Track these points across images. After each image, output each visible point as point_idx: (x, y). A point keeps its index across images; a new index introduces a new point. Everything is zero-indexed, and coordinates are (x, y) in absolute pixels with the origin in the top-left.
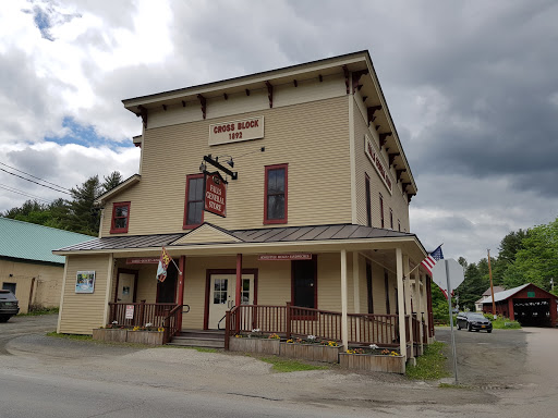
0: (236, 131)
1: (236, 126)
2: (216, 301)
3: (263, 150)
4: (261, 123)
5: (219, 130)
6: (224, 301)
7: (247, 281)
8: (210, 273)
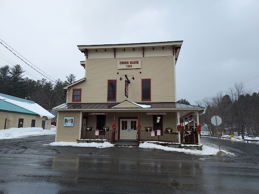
0: (129, 64)
1: (129, 63)
2: (123, 129)
3: (141, 73)
4: (140, 62)
5: (122, 63)
6: (126, 129)
7: (135, 122)
8: (120, 118)
